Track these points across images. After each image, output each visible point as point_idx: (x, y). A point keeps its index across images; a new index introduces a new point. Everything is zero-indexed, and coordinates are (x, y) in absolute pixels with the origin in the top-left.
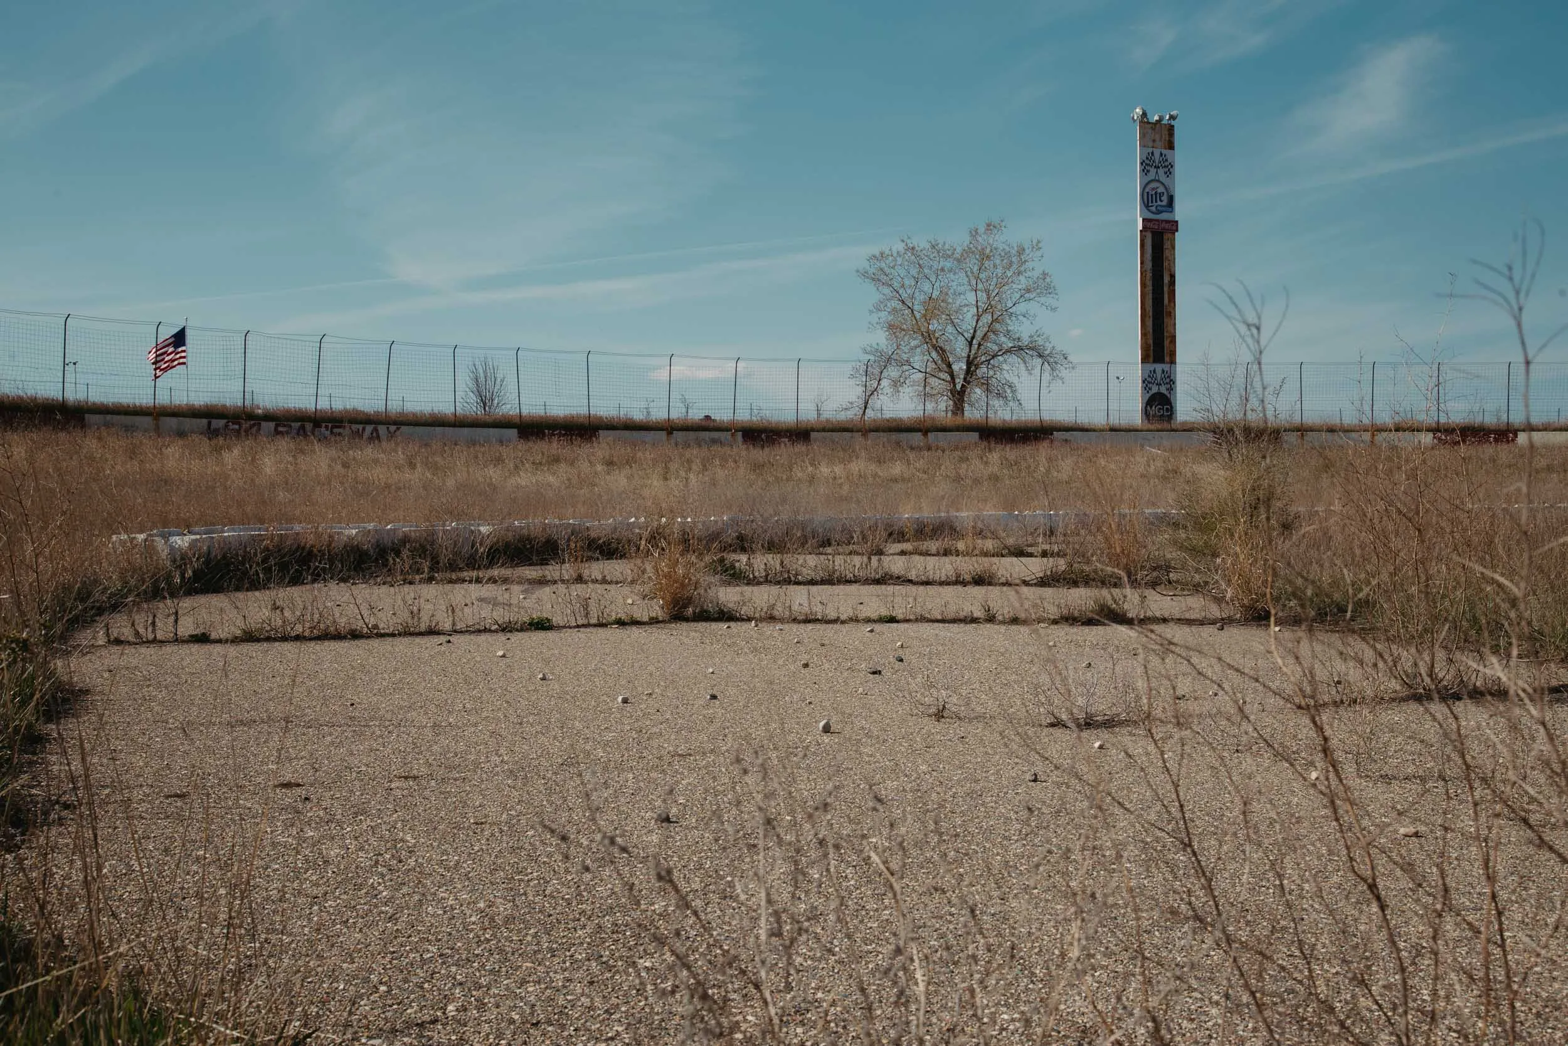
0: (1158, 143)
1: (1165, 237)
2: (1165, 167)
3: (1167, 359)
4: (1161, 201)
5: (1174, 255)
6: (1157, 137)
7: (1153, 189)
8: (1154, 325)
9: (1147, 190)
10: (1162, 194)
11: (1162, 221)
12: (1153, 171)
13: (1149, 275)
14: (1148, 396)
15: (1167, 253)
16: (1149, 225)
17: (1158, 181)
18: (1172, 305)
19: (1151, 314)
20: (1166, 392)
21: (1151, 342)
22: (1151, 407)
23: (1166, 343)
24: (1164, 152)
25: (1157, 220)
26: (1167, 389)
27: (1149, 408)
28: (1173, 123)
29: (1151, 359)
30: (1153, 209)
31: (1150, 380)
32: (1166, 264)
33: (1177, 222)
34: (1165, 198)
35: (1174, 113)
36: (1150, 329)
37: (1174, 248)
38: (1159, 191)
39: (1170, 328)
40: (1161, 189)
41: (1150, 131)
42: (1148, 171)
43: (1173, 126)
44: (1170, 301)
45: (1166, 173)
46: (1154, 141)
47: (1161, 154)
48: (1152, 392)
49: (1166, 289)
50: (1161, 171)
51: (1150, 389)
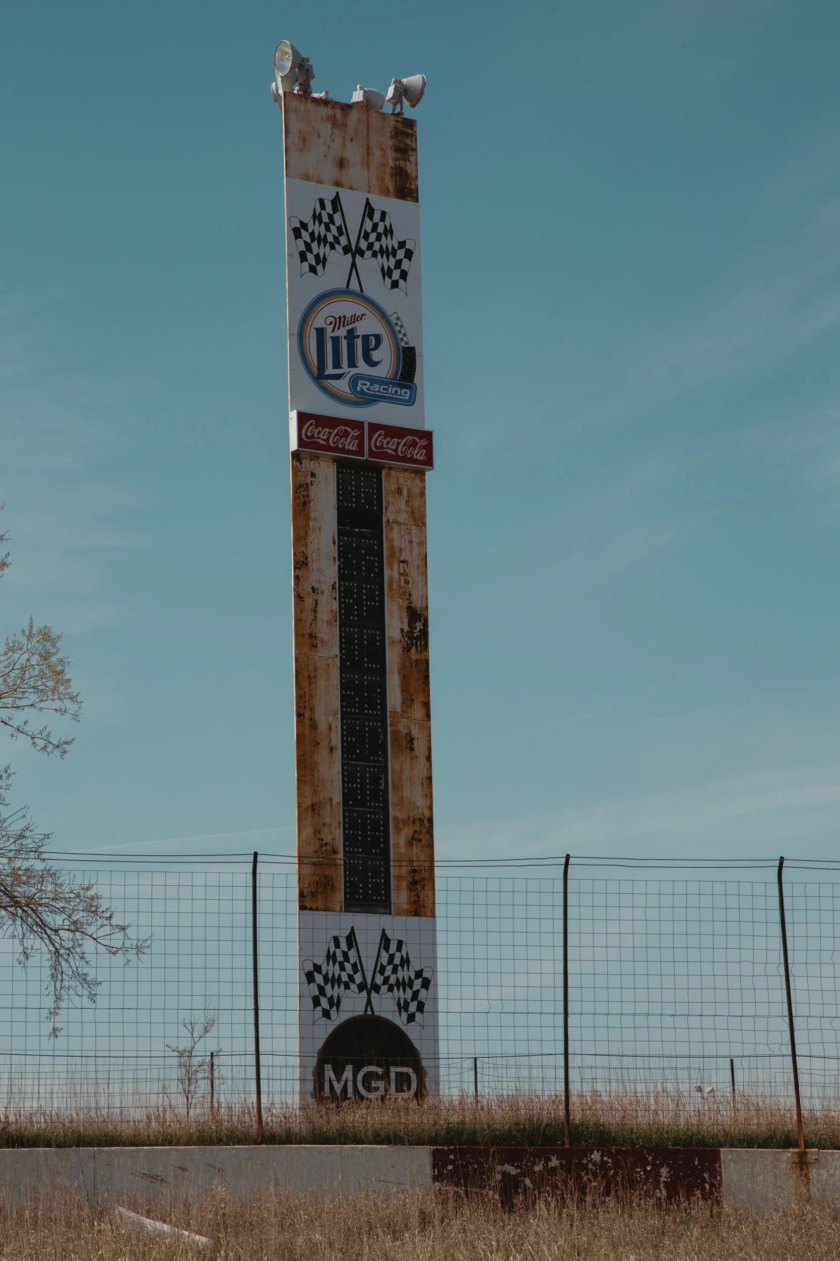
0: (356, 173)
1: (388, 485)
2: (384, 252)
3: (400, 897)
4: (372, 363)
5: (423, 543)
6: (354, 154)
7: (340, 321)
8: (348, 777)
9: (319, 321)
10: (371, 343)
11: (374, 427)
12: (338, 261)
13: (329, 605)
14: (325, 1029)
15: (394, 537)
16: (322, 435)
17: (360, 296)
18: (418, 712)
19: (336, 739)
20: (399, 1020)
21: (336, 836)
22: (339, 1073)
23: (398, 841)
24: (380, 203)
25: (358, 425)
26: (403, 1007)
27: (329, 1073)
28: (409, 113)
29: (340, 896)
30: (342, 386)
31: (333, 970)
32: (390, 573)
33: (427, 436)
34: (385, 355)
35: (414, 80)
36: (334, 791)
37: (419, 520)
38: (362, 328)
39: (412, 793)
40: (369, 325)
41: (326, 129)
42: (321, 260)
43: (410, 124)
44: (408, 701)
45: (387, 273)
46: (342, 163)
47: (369, 211)
48: (339, 1018)
49: (393, 657)
50: (369, 266)
51: (335, 1003)
